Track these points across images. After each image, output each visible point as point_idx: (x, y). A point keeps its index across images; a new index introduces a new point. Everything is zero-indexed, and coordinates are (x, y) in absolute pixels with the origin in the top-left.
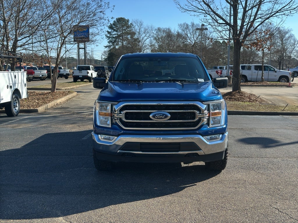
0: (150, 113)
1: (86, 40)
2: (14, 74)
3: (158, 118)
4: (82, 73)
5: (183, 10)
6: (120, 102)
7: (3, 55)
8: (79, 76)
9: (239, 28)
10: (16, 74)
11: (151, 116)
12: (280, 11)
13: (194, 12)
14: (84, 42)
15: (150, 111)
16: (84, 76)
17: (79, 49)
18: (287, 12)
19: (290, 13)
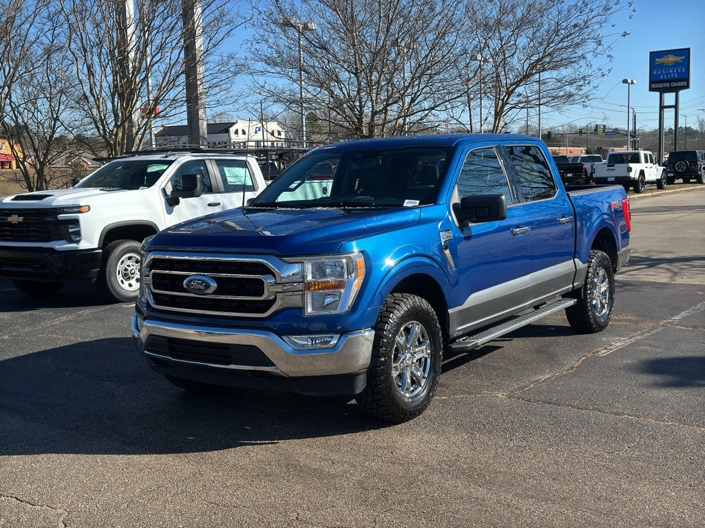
1: (680, 84)
2: (321, 185)
3: (194, 289)
4: (614, 170)
7: (296, 148)
8: (607, 178)
10: (327, 185)
11: (184, 284)
14: (676, 90)
16: (621, 177)
17: (662, 108)
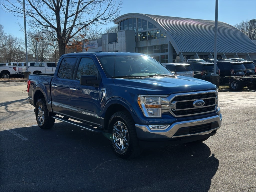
0: (193, 102)
3: (198, 105)
5: (7, 11)
6: (170, 94)
9: (62, 31)
11: (194, 104)
12: (96, 20)
13: (18, 13)
15: (192, 100)
18: (102, 21)
19: (105, 22)
